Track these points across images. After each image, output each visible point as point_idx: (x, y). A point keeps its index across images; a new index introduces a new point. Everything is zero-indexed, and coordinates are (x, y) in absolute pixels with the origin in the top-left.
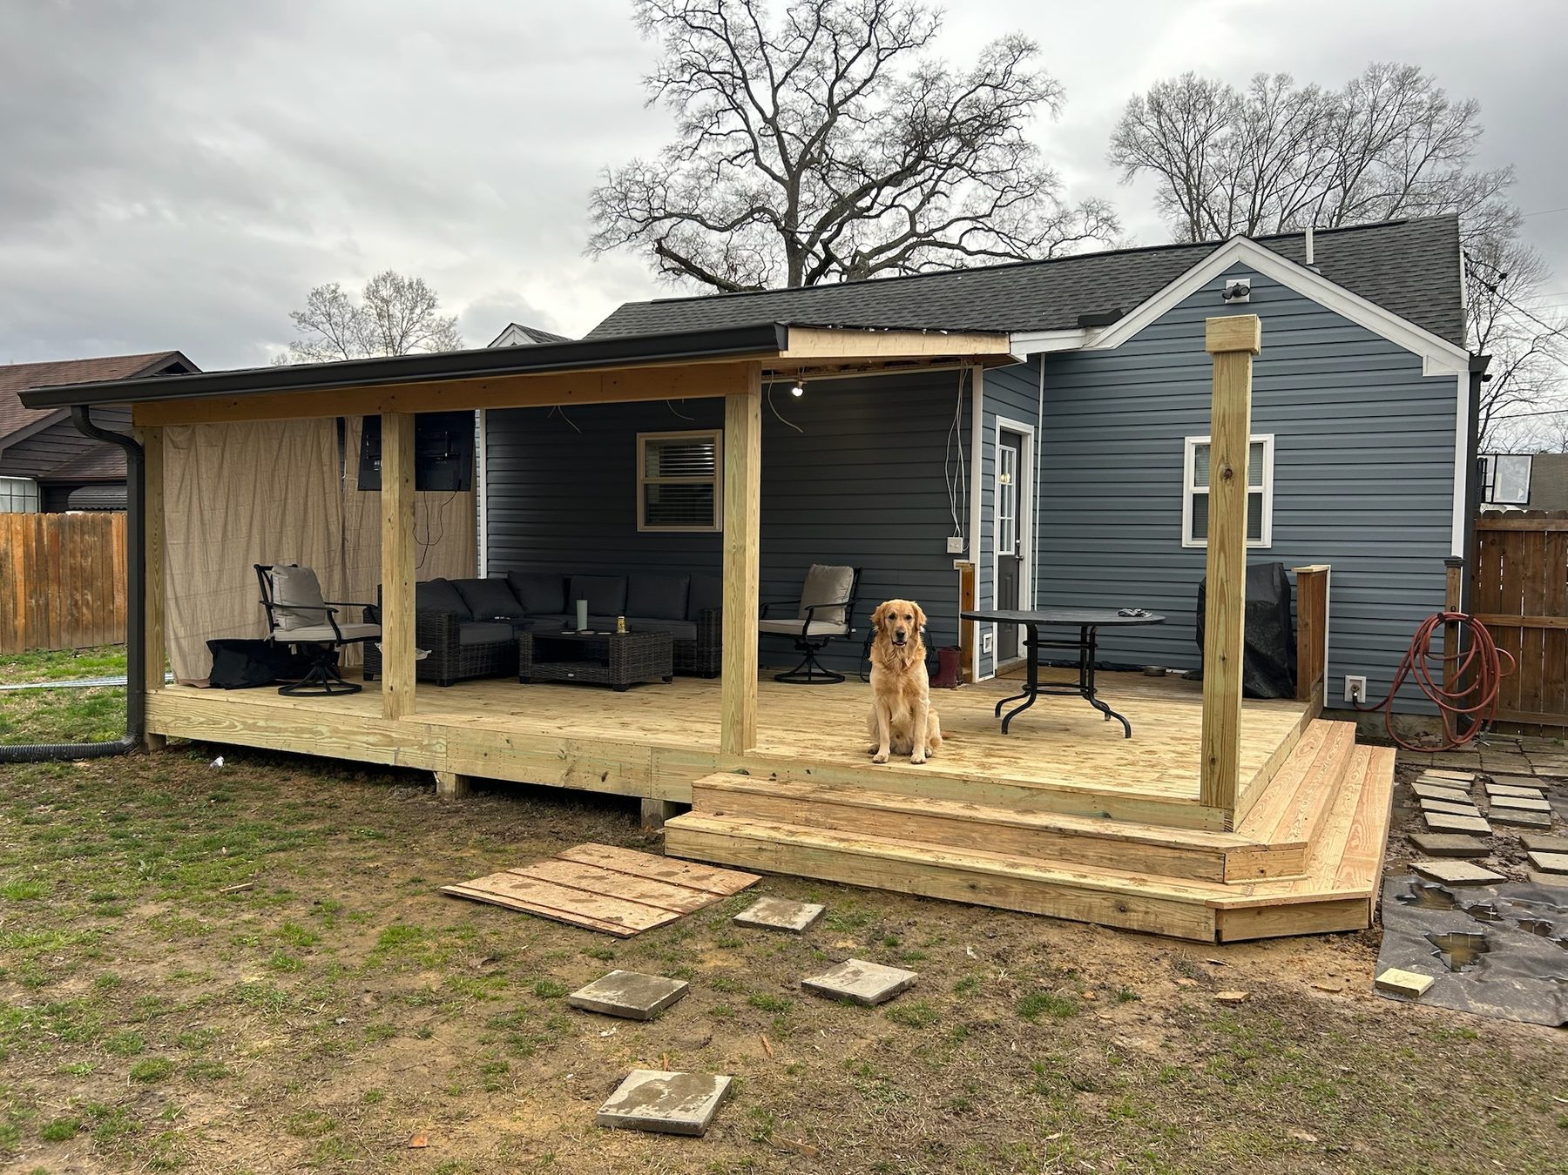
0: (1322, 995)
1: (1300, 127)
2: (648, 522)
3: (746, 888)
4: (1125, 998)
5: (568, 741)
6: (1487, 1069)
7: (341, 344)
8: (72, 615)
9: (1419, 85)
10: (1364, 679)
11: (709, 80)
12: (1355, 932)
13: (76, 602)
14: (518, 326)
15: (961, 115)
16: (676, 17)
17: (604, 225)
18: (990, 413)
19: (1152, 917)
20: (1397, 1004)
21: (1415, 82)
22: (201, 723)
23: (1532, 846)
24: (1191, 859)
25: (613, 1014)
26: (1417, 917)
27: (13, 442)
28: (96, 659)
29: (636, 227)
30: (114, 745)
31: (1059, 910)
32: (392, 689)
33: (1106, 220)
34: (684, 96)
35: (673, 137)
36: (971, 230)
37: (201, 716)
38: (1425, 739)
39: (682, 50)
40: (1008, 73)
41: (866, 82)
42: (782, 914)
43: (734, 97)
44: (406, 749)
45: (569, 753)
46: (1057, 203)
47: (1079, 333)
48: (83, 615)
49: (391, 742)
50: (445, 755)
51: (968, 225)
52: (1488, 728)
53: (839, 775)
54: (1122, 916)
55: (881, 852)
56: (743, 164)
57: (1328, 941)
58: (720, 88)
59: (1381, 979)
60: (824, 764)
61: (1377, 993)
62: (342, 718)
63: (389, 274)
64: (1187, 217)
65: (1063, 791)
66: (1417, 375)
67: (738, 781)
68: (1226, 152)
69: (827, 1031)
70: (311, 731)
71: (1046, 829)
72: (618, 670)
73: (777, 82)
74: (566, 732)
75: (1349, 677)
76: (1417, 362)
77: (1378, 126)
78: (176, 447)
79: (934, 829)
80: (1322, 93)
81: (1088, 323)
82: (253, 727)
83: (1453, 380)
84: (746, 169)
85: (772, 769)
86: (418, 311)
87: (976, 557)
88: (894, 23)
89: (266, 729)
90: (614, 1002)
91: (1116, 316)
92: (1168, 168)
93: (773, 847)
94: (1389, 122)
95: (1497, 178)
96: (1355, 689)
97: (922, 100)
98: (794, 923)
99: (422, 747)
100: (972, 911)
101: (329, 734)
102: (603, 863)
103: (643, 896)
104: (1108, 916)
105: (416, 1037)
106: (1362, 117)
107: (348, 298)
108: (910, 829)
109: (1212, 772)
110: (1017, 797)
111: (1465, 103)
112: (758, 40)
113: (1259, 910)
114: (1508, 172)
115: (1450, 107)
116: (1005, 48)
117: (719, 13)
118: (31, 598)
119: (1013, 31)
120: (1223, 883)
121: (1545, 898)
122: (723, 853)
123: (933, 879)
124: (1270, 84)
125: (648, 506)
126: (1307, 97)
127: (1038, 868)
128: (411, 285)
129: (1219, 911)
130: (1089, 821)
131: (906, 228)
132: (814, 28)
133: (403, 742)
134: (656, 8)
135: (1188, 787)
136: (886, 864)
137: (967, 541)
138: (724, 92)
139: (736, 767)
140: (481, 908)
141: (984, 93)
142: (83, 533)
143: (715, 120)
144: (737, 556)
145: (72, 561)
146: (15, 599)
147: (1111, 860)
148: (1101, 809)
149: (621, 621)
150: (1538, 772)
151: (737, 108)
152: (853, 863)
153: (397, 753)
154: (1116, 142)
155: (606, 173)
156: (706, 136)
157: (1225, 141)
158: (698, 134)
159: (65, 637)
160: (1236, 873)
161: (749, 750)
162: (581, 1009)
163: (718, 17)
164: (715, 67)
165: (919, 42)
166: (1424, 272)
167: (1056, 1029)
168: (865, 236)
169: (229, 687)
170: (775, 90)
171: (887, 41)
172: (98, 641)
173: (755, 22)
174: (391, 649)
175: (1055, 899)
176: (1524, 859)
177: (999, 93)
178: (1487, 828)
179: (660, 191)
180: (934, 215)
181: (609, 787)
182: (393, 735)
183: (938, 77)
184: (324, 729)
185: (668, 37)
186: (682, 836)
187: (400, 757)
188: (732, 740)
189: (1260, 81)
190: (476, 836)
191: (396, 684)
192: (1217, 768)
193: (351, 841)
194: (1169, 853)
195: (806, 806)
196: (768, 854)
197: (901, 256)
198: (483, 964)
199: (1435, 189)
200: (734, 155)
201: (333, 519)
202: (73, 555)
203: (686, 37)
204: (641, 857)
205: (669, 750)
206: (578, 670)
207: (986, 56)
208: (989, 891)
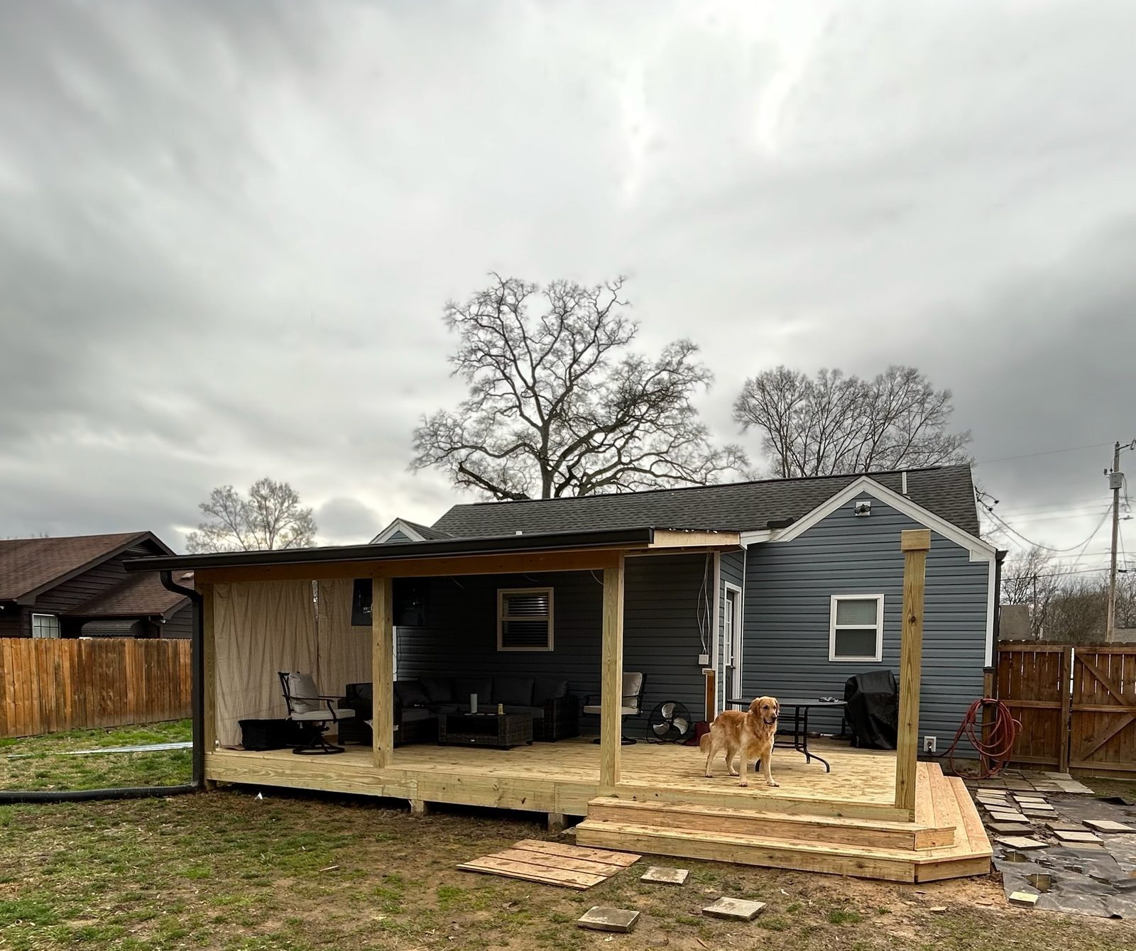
0: (983, 907)
1: (848, 402)
2: (504, 645)
3: (636, 862)
4: (883, 912)
5: (500, 779)
6: (1084, 938)
7: (234, 525)
8: (101, 705)
9: (917, 380)
10: (935, 738)
11: (489, 359)
12: (985, 875)
13: (103, 697)
14: (401, 520)
15: (650, 388)
16: (471, 319)
17: (420, 453)
18: (723, 580)
19: (878, 870)
20: (1023, 910)
21: (915, 378)
22: (245, 772)
23: (1055, 828)
24: (895, 837)
25: (606, 930)
26: (1014, 866)
27: (42, 591)
28: (122, 733)
29: (440, 453)
30: (186, 787)
31: (823, 868)
32: (380, 749)
33: (740, 458)
34: (472, 369)
35: (466, 396)
36: (657, 461)
37: (246, 768)
38: (969, 772)
39: (472, 340)
40: (680, 363)
41: (591, 365)
42: (667, 875)
43: (505, 371)
44: (389, 786)
45: (500, 787)
46: (709, 446)
47: (768, 532)
48: (108, 705)
49: (379, 782)
50: (416, 789)
51: (654, 458)
52: (1007, 765)
53: (676, 796)
54: (860, 870)
55: (712, 839)
56: (510, 414)
57: (972, 880)
58: (496, 365)
59: (1011, 897)
60: (666, 790)
61: (1011, 904)
62: (345, 767)
63: (266, 480)
64: (780, 456)
65: (814, 802)
66: (965, 561)
67: (614, 801)
68: (802, 416)
69: (731, 935)
70: (323, 776)
71: (810, 824)
72: (504, 737)
73: (534, 362)
74: (495, 773)
75: (926, 737)
76: (966, 553)
77: (894, 404)
78: (221, 597)
79: (742, 825)
80: (859, 382)
81: (773, 526)
82: (283, 774)
83: (987, 564)
84: (513, 417)
85: (633, 794)
86: (286, 504)
87: (715, 667)
88: (608, 329)
89: (291, 775)
90: (606, 923)
91: (790, 522)
92: (768, 424)
93: (646, 839)
94: (900, 401)
95: (961, 438)
96: (930, 744)
97: (628, 379)
98: (677, 880)
99: (401, 785)
100: (771, 871)
101: (336, 778)
102: (541, 850)
103: (577, 868)
104: (851, 870)
105: (500, 945)
106: (884, 398)
107: (239, 495)
108: (727, 826)
109: (902, 789)
110: (787, 806)
111: (943, 391)
112: (522, 335)
113: (936, 864)
114: (968, 434)
115: (934, 394)
116: (678, 347)
117: (499, 318)
118: (75, 695)
119: (683, 337)
120: (914, 850)
121: (1073, 855)
122: (614, 843)
123: (746, 853)
124: (829, 375)
125: (504, 636)
126: (851, 383)
127: (809, 845)
128: (281, 487)
129: (917, 865)
130: (832, 819)
131: (616, 459)
132: (559, 329)
133: (388, 782)
134: (458, 313)
135: (890, 798)
136: (717, 845)
137: (711, 657)
138: (500, 368)
139: (611, 793)
140: (486, 877)
141: (665, 375)
142: (107, 652)
143: (492, 385)
144: (612, 666)
145: (101, 670)
146: (65, 695)
147: (848, 839)
148: (837, 812)
149: (501, 706)
150: (1038, 789)
151: (507, 378)
152: (697, 846)
153: (383, 789)
154: (736, 408)
155: (423, 418)
156: (488, 396)
157: (802, 409)
158: (482, 395)
159: (97, 721)
160: (920, 845)
161: (618, 783)
162: (584, 927)
163: (498, 320)
164: (494, 352)
165: (624, 341)
166: (954, 499)
167: (855, 929)
168: (590, 465)
169: (258, 750)
170: (534, 369)
171: (603, 339)
172: (117, 723)
173: (520, 324)
174: (379, 724)
175: (821, 862)
176: (1052, 835)
177: (675, 376)
178: (1027, 820)
179: (458, 430)
180: (635, 452)
181: (527, 807)
182: (381, 777)
183: (639, 365)
184: (332, 775)
185: (464, 331)
186: (587, 834)
187: (385, 791)
188: (608, 778)
189: (823, 373)
190: (452, 837)
191: (383, 746)
192: (905, 786)
193: (377, 841)
194: (883, 834)
195: (662, 814)
196: (644, 843)
197: (614, 476)
198: (510, 906)
199: (926, 443)
200: (504, 409)
201: (312, 643)
202: (101, 666)
203: (475, 332)
204: (564, 847)
205: (566, 784)
206: (477, 737)
207: (666, 352)
208: (781, 859)
